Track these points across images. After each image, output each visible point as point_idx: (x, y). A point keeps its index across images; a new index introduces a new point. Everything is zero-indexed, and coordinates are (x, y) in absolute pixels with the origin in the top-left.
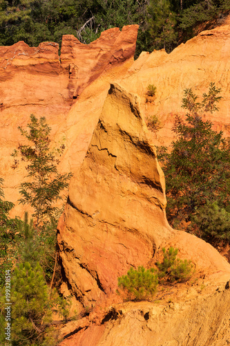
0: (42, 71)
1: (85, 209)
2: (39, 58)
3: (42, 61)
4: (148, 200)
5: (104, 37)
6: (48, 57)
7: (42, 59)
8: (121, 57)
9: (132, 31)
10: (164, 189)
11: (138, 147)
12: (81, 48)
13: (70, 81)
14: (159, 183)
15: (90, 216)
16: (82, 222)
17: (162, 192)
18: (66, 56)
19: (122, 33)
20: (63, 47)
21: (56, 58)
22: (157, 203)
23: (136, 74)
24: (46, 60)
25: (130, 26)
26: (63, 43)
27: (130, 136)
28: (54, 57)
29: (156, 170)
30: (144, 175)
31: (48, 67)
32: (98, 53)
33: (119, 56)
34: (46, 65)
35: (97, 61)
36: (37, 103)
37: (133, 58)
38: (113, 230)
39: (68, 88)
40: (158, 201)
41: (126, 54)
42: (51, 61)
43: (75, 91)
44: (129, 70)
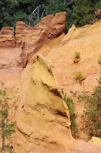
0: (4, 46)
1: (26, 132)
2: (2, 38)
3: (4, 39)
4: (61, 124)
5: (43, 21)
6: (8, 37)
7: (4, 38)
8: (56, 34)
9: (62, 16)
10: (69, 117)
11: (53, 92)
12: (29, 29)
13: (23, 52)
14: (65, 113)
15: (29, 136)
16: (24, 139)
17: (68, 118)
18: (19, 35)
19: (55, 18)
20: (17, 30)
21: (12, 37)
22: (66, 126)
23: (66, 44)
24: (6, 39)
25: (60, 13)
26: (17, 27)
27: (48, 86)
28: (11, 37)
29: (63, 106)
30: (58, 109)
31: (8, 43)
32: (40, 32)
33: (54, 32)
34: (7, 42)
35: (39, 37)
36: (2, 67)
37: (64, 34)
38: (42, 143)
39: (21, 56)
40: (66, 124)
41: (59, 31)
42: (10, 39)
43: (26, 57)
44: (62, 42)
